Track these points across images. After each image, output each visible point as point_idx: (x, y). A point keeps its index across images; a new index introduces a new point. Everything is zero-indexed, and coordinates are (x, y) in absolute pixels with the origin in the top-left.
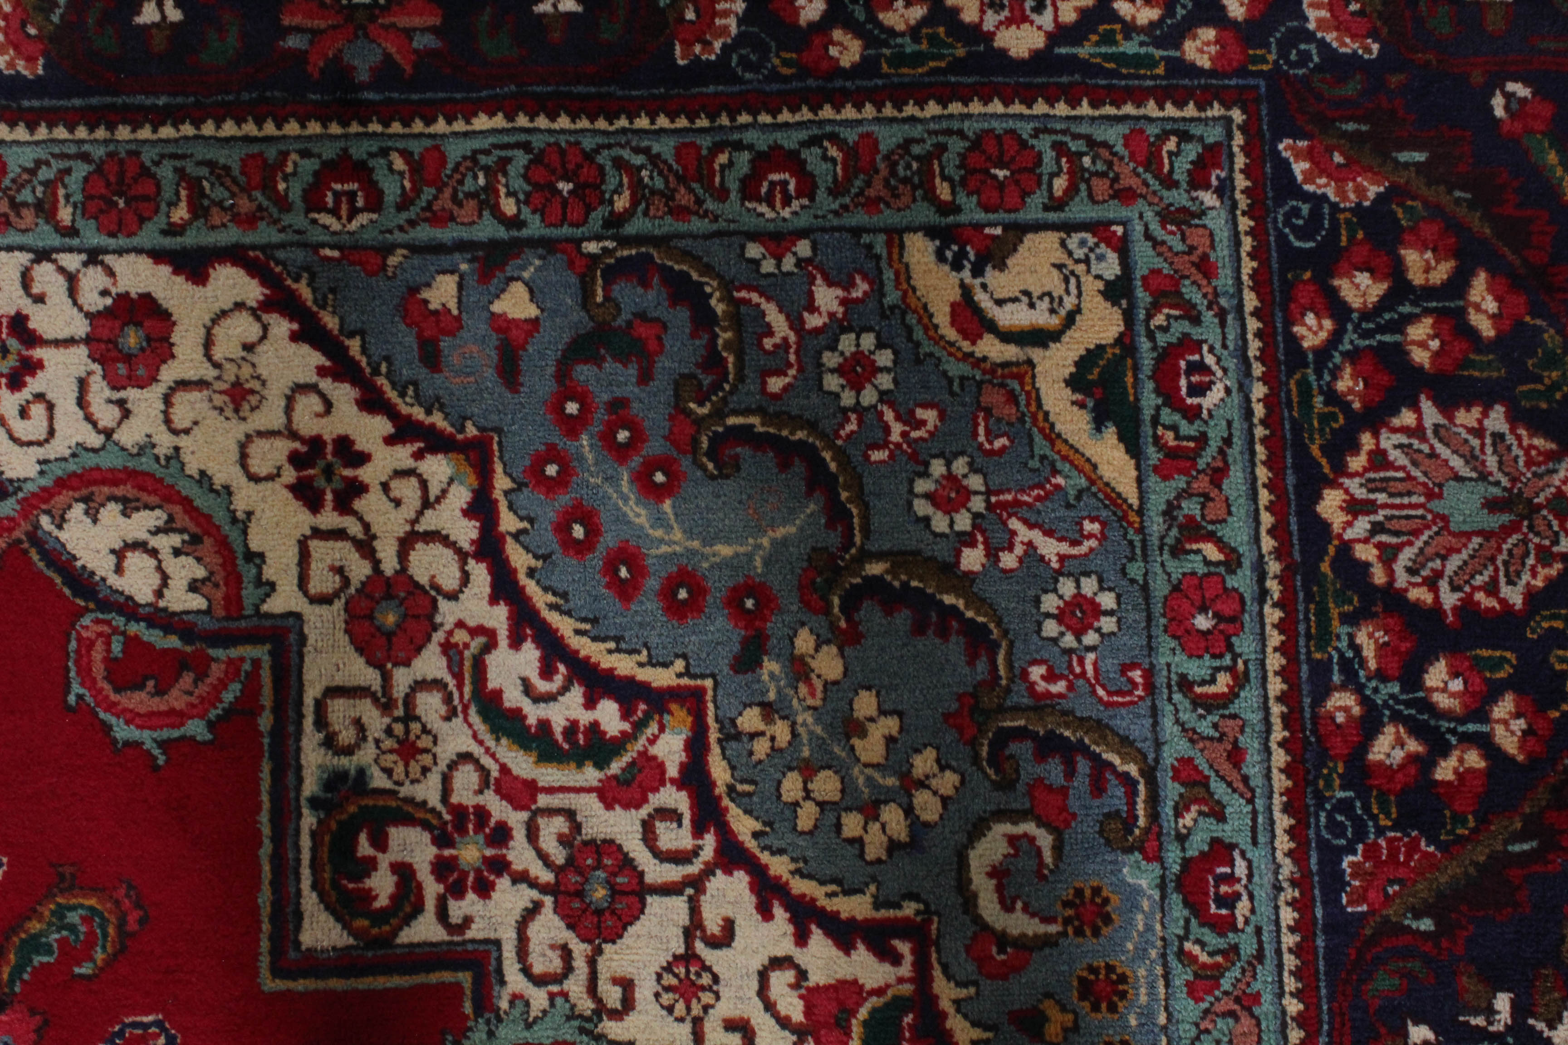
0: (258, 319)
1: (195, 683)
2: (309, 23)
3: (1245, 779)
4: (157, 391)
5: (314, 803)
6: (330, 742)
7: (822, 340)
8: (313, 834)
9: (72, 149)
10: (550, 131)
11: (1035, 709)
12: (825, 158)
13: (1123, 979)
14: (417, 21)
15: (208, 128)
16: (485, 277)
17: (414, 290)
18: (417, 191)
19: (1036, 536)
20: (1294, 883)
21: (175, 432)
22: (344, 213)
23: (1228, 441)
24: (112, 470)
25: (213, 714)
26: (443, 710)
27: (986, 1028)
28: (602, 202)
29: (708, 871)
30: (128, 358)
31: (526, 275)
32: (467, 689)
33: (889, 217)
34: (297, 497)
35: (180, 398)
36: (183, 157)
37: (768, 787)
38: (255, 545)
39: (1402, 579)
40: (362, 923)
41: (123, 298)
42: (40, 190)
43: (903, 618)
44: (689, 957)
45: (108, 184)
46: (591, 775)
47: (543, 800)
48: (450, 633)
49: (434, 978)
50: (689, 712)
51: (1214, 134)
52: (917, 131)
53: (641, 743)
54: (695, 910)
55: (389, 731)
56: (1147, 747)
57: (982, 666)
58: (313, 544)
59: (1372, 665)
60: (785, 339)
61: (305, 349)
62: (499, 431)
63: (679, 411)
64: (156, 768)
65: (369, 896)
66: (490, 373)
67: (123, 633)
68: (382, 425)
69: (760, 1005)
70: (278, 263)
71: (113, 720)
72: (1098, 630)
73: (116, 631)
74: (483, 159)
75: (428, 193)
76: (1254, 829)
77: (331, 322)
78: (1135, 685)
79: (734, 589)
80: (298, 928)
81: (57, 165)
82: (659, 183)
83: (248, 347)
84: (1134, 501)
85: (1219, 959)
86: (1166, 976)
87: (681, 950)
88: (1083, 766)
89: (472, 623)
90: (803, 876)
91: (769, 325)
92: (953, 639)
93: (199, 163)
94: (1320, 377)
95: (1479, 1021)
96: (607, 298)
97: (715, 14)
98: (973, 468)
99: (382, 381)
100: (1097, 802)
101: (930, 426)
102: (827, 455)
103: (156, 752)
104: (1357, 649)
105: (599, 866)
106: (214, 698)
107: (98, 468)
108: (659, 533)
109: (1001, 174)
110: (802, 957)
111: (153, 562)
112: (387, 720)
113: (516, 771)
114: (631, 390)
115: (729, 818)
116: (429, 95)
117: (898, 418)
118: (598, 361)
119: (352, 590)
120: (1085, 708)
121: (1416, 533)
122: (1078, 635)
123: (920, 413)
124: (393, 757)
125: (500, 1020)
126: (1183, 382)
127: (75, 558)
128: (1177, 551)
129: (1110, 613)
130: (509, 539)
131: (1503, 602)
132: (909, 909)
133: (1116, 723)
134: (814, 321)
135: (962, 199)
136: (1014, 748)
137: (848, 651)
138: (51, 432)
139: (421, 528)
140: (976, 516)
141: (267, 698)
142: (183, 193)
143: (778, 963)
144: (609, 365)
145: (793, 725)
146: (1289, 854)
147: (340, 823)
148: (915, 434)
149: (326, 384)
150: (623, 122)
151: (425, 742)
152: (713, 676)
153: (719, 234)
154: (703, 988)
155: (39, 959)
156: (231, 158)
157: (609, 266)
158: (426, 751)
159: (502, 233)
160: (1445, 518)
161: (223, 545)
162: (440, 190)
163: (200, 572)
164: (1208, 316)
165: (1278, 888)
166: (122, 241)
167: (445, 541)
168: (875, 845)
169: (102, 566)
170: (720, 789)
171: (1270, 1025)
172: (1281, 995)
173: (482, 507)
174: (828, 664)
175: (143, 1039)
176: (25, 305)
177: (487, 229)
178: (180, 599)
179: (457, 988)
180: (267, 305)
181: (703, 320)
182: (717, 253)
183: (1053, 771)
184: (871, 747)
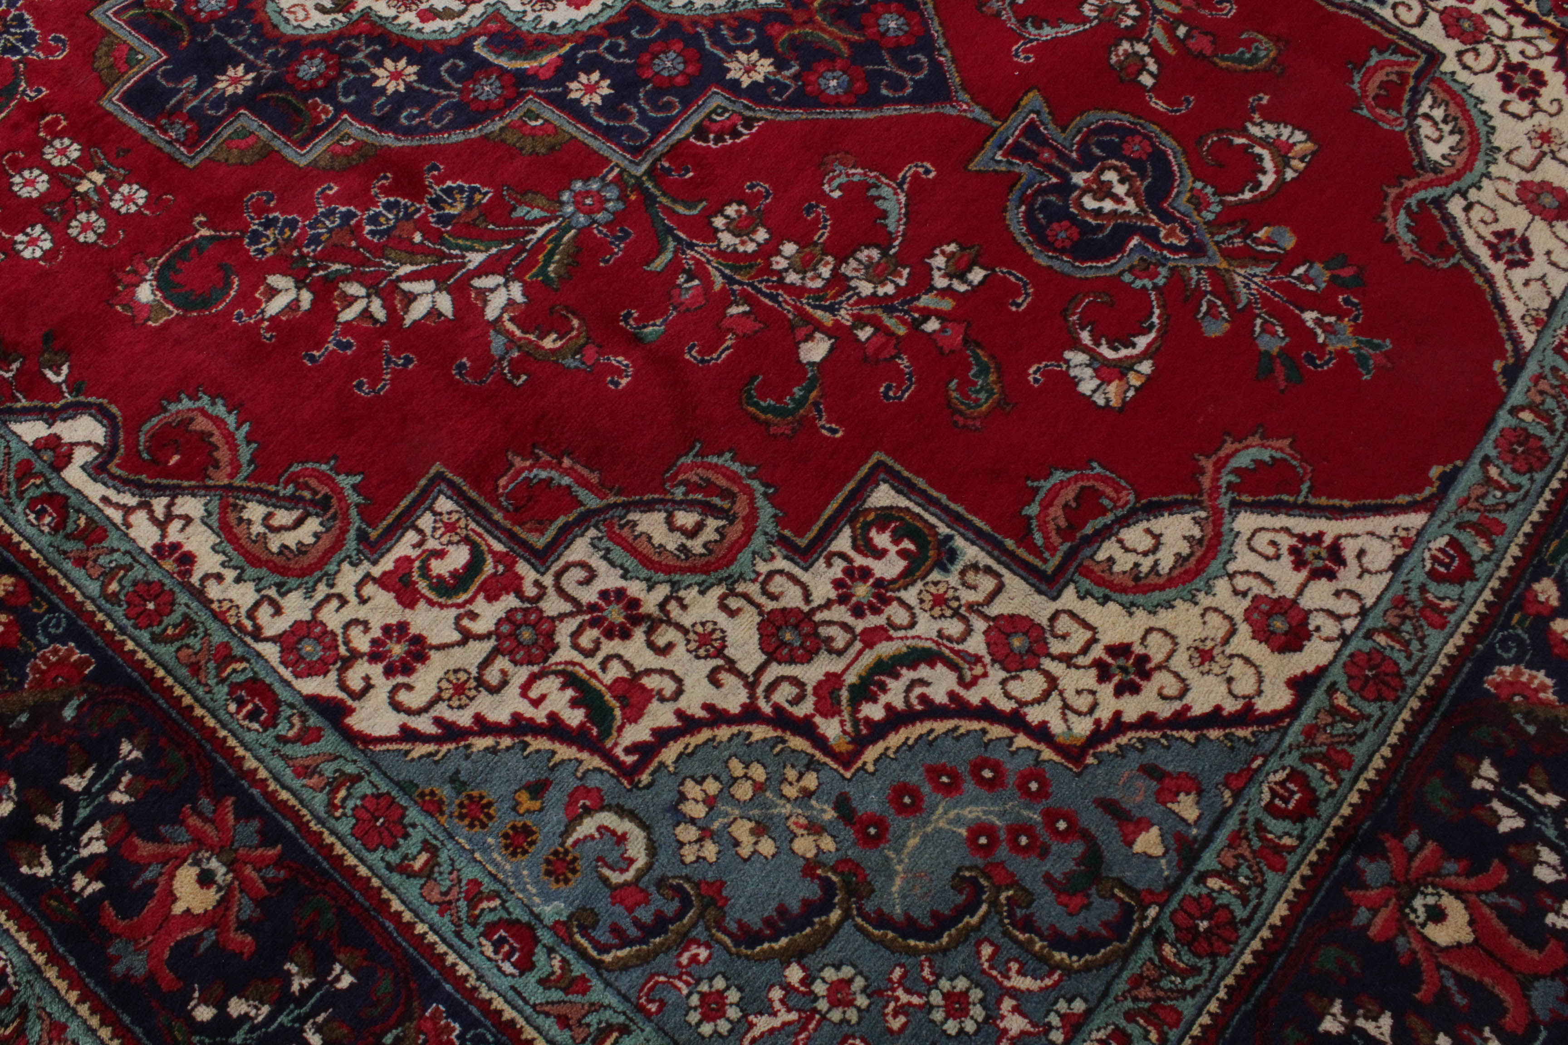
0: (1244, 697)
1: (1057, 526)
2: (1420, 856)
3: (547, 1015)
4: (1239, 617)
5: (949, 538)
6: (975, 567)
7: (991, 1000)
8: (933, 527)
9: (1422, 669)
10: (1247, 945)
11: (685, 935)
13: (514, 854)
14: (1378, 923)
15: (1386, 751)
16: (1179, 837)
17: (1200, 792)
18: (1262, 839)
19: (777, 1022)
20: (475, 989)
21: (1206, 610)
22: (1278, 788)
24: (1208, 565)
25: (1034, 523)
26: (946, 632)
27: (556, 765)
28: (1177, 939)
29: (752, 696)
30: (1269, 615)
31: (1163, 861)
32: (947, 652)
34: (1121, 644)
35: (1226, 626)
36: (1376, 725)
37: (768, 761)
38: (1111, 604)
40: (872, 516)
41: (1308, 636)
42: (1407, 637)
43: (795, 906)
44: (720, 652)
45: (1386, 674)
46: (851, 678)
48: (984, 666)
49: (815, 529)
50: (841, 753)
53: (846, 715)
54: (739, 674)
55: (957, 599)
56: (611, 977)
57: (733, 927)
58: (1089, 634)
60: (1009, 978)
61: (1207, 708)
62: (1078, 775)
63: (1013, 882)
64: (1027, 478)
65: (881, 529)
66: (1117, 796)
67: (1111, 510)
68: (1131, 715)
69: (666, 668)
70: (1271, 731)
71: (1068, 475)
72: (695, 1008)
73: (1115, 507)
74: (1255, 891)
75: (1257, 844)
76: (519, 994)
77: (1214, 734)
78: (650, 1001)
79: (887, 829)
80: (893, 487)
81: (1417, 655)
82: (1165, 983)
83: (1230, 680)
85: (477, 912)
86: (494, 877)
87: (726, 652)
88: (633, 932)
89: (981, 681)
90: (709, 740)
91: (1025, 975)
92: (760, 924)
93: (1365, 732)
95: (320, 1019)
96: (1114, 896)
98: (844, 1021)
99: (1157, 735)
100: (609, 922)
101: (889, 1018)
102: (921, 944)
103: (1035, 484)
105: (802, 646)
106: (1043, 528)
107: (1214, 558)
108: (952, 814)
110: (670, 707)
111: (1140, 550)
112: (963, 602)
113: (884, 643)
114: (1047, 866)
115: (770, 728)
116: (1322, 893)
117: (910, 1004)
118: (1079, 862)
119: (1048, 635)
120: (662, 963)
122: (703, 995)
123: (902, 1019)
124: (941, 591)
125: (769, 542)
127: (1171, 514)
129: (699, 1024)
130: (1011, 734)
132: (645, 778)
133: (639, 971)
134: (1007, 1004)
136: (676, 904)
137: (802, 862)
138: (1252, 549)
139: (1055, 694)
140: (816, 998)
141: (1021, 552)
142: (1352, 710)
143: (679, 692)
144: (1072, 865)
145: (788, 800)
146: (490, 1001)
147: (929, 542)
148: (892, 1005)
149: (1177, 705)
150: (1222, 994)
151: (937, 611)
152: (850, 780)
153: (1105, 994)
154: (699, 647)
155: (975, 369)
156: (1359, 751)
157: (1134, 912)
158: (931, 609)
159: (1200, 867)
161: (1124, 590)
162: (1253, 852)
163: (1116, 569)
165: (480, 978)
166: (1344, 658)
167: (1038, 701)
168: (692, 789)
169: (1158, 524)
170: (788, 736)
171: (424, 908)
172: (432, 927)
173: (1041, 733)
174: (805, 846)
175: (899, 388)
176: (1340, 585)
177: (1208, 860)
178: (1108, 549)
179: (801, 534)
180: (1249, 707)
181: (1058, 940)
182: (1094, 983)
183: (645, 914)
184: (742, 830)
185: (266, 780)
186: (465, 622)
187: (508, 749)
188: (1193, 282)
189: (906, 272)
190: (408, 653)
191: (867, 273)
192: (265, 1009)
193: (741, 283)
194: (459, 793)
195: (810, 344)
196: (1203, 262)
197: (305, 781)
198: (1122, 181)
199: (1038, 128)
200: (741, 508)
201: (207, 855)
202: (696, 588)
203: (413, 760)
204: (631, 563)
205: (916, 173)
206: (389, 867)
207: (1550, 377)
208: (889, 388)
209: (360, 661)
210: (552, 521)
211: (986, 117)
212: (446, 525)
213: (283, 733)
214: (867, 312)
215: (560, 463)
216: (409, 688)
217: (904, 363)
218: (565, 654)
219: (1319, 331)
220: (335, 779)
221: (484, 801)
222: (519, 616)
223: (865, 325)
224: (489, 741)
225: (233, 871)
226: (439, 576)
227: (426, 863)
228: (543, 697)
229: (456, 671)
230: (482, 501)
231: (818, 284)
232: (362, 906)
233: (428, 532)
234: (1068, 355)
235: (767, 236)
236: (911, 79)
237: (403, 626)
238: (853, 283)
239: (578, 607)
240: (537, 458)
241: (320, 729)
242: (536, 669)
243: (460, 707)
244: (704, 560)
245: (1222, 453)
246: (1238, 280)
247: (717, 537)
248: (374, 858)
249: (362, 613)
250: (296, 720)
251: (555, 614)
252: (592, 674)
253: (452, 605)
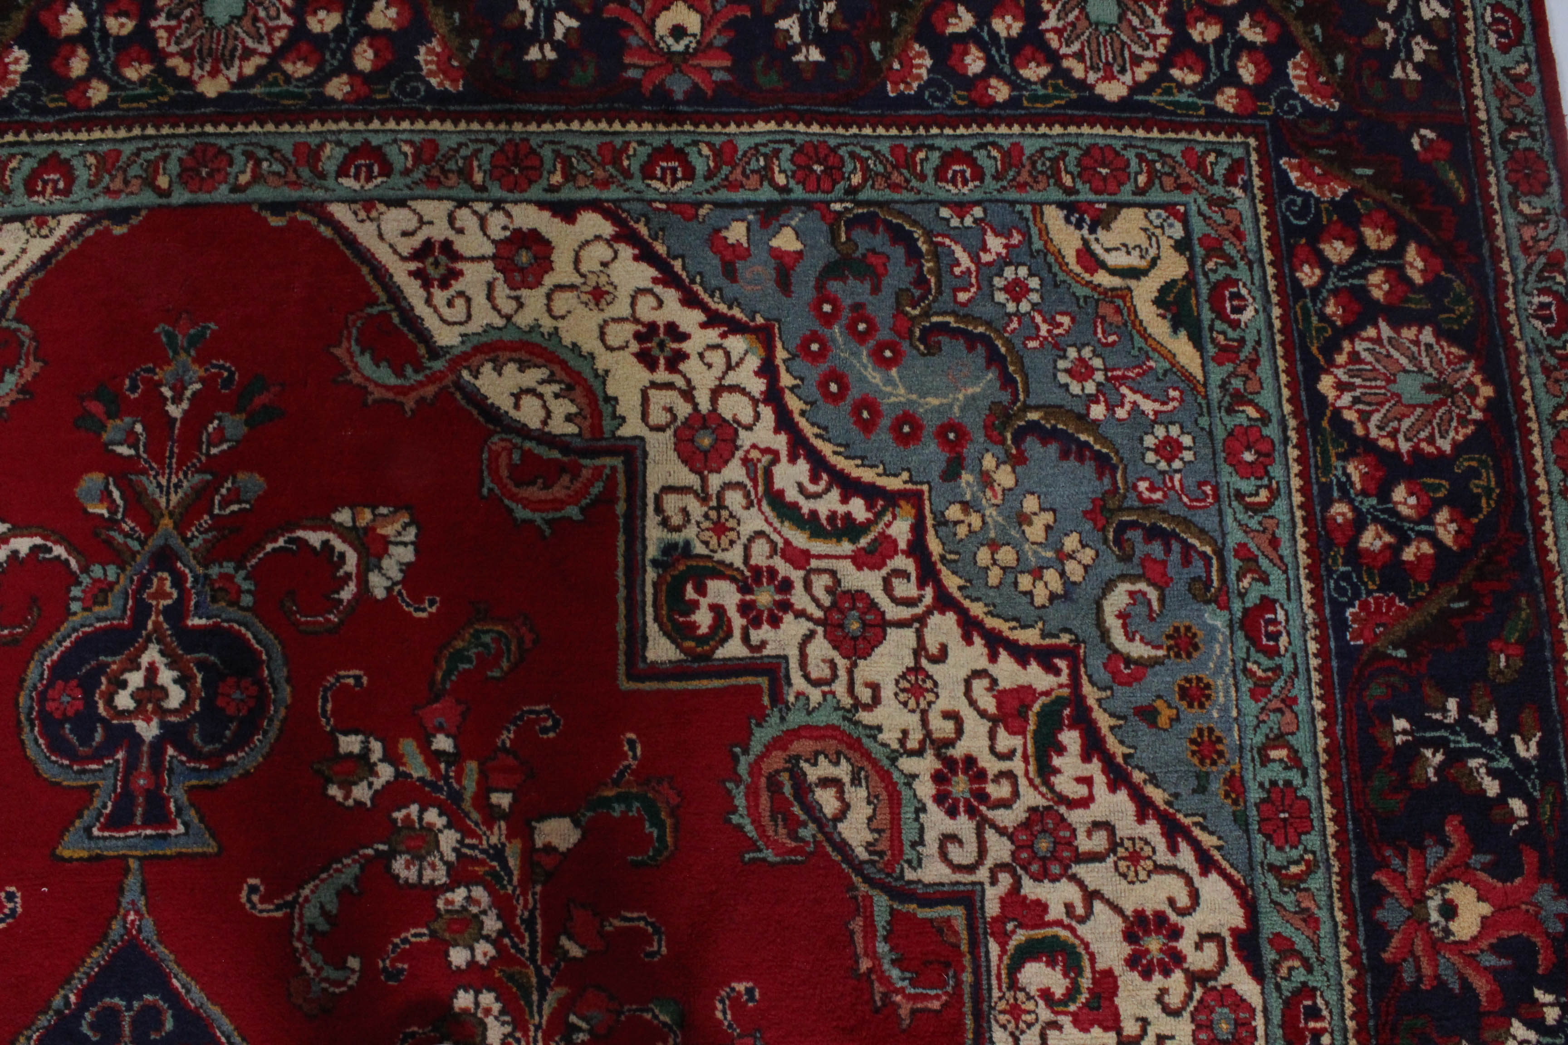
0: (611, 246)
1: (571, 481)
2: (642, 63)
3: (1281, 558)
4: (542, 291)
5: (655, 563)
6: (665, 523)
7: (994, 270)
8: (655, 585)
9: (483, 137)
10: (806, 134)
11: (1144, 509)
12: (989, 156)
13: (1208, 686)
14: (715, 63)
15: (575, 126)
16: (765, 223)
17: (717, 231)
18: (718, 168)
19: (1138, 398)
20: (1316, 625)
21: (555, 318)
22: (669, 180)
23: (1258, 343)
24: (511, 342)
25: (584, 502)
26: (744, 502)
27: (1119, 718)
28: (843, 178)
29: (929, 612)
30: (521, 270)
31: (793, 223)
32: (760, 489)
33: (1032, 195)
34: (640, 361)
35: (558, 296)
36: (559, 143)
37: (968, 556)
38: (611, 391)
39: (1374, 433)
40: (690, 644)
41: (517, 232)
42: (461, 163)
43: (1053, 449)
44: (917, 669)
45: (508, 159)
46: (847, 547)
47: (814, 563)
48: (748, 452)
49: (741, 681)
50: (913, 506)
51: (1238, 153)
52: (1048, 143)
53: (881, 526)
54: (920, 638)
55: (706, 516)
56: (1217, 535)
57: (1107, 480)
58: (652, 392)
59: (1358, 486)
60: (968, 269)
61: (644, 266)
62: (779, 321)
63: (899, 312)
64: (544, 538)
65: (694, 626)
66: (771, 284)
67: (521, 448)
68: (698, 316)
69: (966, 702)
70: (624, 211)
71: (513, 505)
72: (1182, 459)
73: (515, 446)
74: (763, 150)
75: (725, 170)
76: (1288, 590)
77: (661, 249)
78: (1207, 496)
79: (942, 427)
80: (645, 647)
81: (472, 147)
82: (880, 168)
83: (605, 264)
84: (1200, 377)
85: (1270, 674)
87: (912, 664)
88: (1176, 547)
89: (762, 446)
90: (993, 616)
91: (957, 260)
92: (1087, 462)
93: (569, 147)
94: (1315, 305)
95: (1437, 716)
96: (848, 238)
97: (912, 66)
98: (1095, 354)
99: (697, 288)
100: (1186, 570)
101: (1066, 327)
102: (999, 343)
103: (544, 527)
104: (1348, 476)
105: (853, 607)
106: (584, 492)
107: (502, 340)
108: (889, 389)
109: (1104, 171)
110: (993, 670)
111: (540, 402)
112: (705, 509)
113: (795, 543)
114: (866, 298)
115: (942, 576)
116: (724, 109)
117: (1044, 321)
118: (843, 279)
119: (679, 423)
120: (1176, 510)
121: (1381, 404)
122: (1169, 461)
123: (1059, 318)
124: (711, 533)
125: (788, 709)
126: (1228, 305)
127: (486, 398)
128: (1230, 411)
129: (1189, 449)
130: (787, 391)
131: (1438, 449)
132: (1065, 639)
133: (1196, 519)
134: (986, 258)
135: (1079, 186)
136: (1129, 534)
137: (1019, 469)
138: (469, 316)
139: (726, 382)
140: (1099, 384)
141: (622, 492)
142: (559, 166)
143: (977, 674)
144: (851, 281)
145: (983, 516)
146: (1312, 606)
147: (673, 577)
148: (1056, 331)
149: (659, 289)
150: (854, 130)
151: (731, 523)
152: (928, 483)
153: (921, 201)
154: (927, 690)
155: (463, 666)
156: (591, 144)
157: (849, 220)
158: (733, 529)
159: (776, 196)
160: (1399, 396)
161: (590, 392)
162: (734, 168)
163: (573, 409)
164: (1241, 264)
165: (1305, 629)
166: (517, 195)
167: (743, 391)
168: (1041, 596)
169: (505, 403)
170: (935, 557)
171: (1304, 718)
172: (1310, 698)
173: (768, 370)
174: (1005, 477)
175: (536, 721)
176: (451, 235)
177: (766, 194)
178: (559, 426)
179: (758, 688)
180: (616, 238)
181: (914, 255)
182: (921, 213)
183: (1157, 549)
184: (1036, 531)
185: (1345, 945)
186: (1080, 911)
187: (1141, 769)
188: (209, 536)
189: (399, 815)
190: (1147, 933)
191: (429, 853)
192: (1473, 763)
193: (538, 971)
194: (1207, 774)
195: (556, 842)
196: (176, 542)
197: (1316, 911)
198: (124, 685)
199: (109, 817)
200: (777, 760)
201: (1434, 929)
202: (880, 737)
203: (1220, 838)
204: (907, 813)
205: (262, 901)
206: (1305, 775)
207: (104, 184)
208: (546, 730)
209: (1192, 968)
210: (931, 921)
211: (133, 882)
212: (1017, 1019)
213: (1302, 970)
214: (475, 815)
215: (870, 971)
216: (1171, 902)
217: (507, 737)
218: (1030, 797)
219: (188, 393)
220: (1291, 888)
221: (1195, 748)
222: (1034, 867)
223: (492, 806)
224: (1150, 790)
225: (1423, 895)
226: (1066, 975)
227: (1275, 748)
228: (1080, 780)
229: (1124, 876)
230: (967, 1008)
231: (479, 892)
232: (1347, 765)
233: (1036, 1029)
234: (380, 593)
235: (461, 993)
236: (129, 1008)
237: (1132, 962)
238: (451, 857)
239: (982, 824)
240: (885, 996)
241: (1270, 941)
242: (1063, 809)
243: (1147, 843)
244: (850, 754)
245: (390, 395)
246: (174, 499)
247: (821, 758)
248: (1309, 792)
249: (1154, 1012)
250: (1284, 972)
251: (1005, 839)
252: (1025, 758)
253: (1076, 936)
